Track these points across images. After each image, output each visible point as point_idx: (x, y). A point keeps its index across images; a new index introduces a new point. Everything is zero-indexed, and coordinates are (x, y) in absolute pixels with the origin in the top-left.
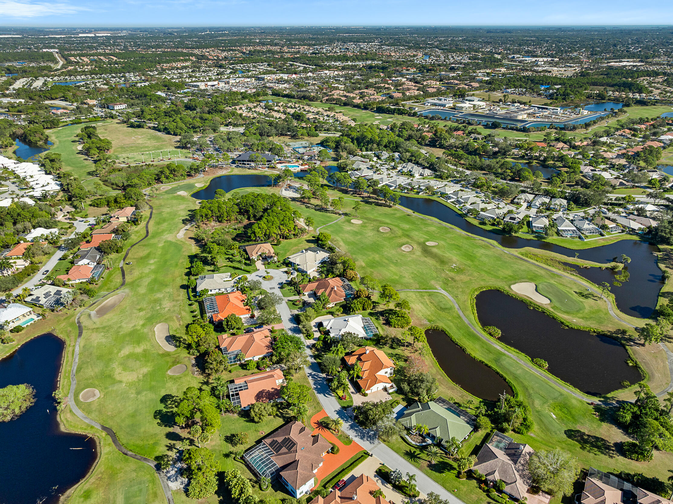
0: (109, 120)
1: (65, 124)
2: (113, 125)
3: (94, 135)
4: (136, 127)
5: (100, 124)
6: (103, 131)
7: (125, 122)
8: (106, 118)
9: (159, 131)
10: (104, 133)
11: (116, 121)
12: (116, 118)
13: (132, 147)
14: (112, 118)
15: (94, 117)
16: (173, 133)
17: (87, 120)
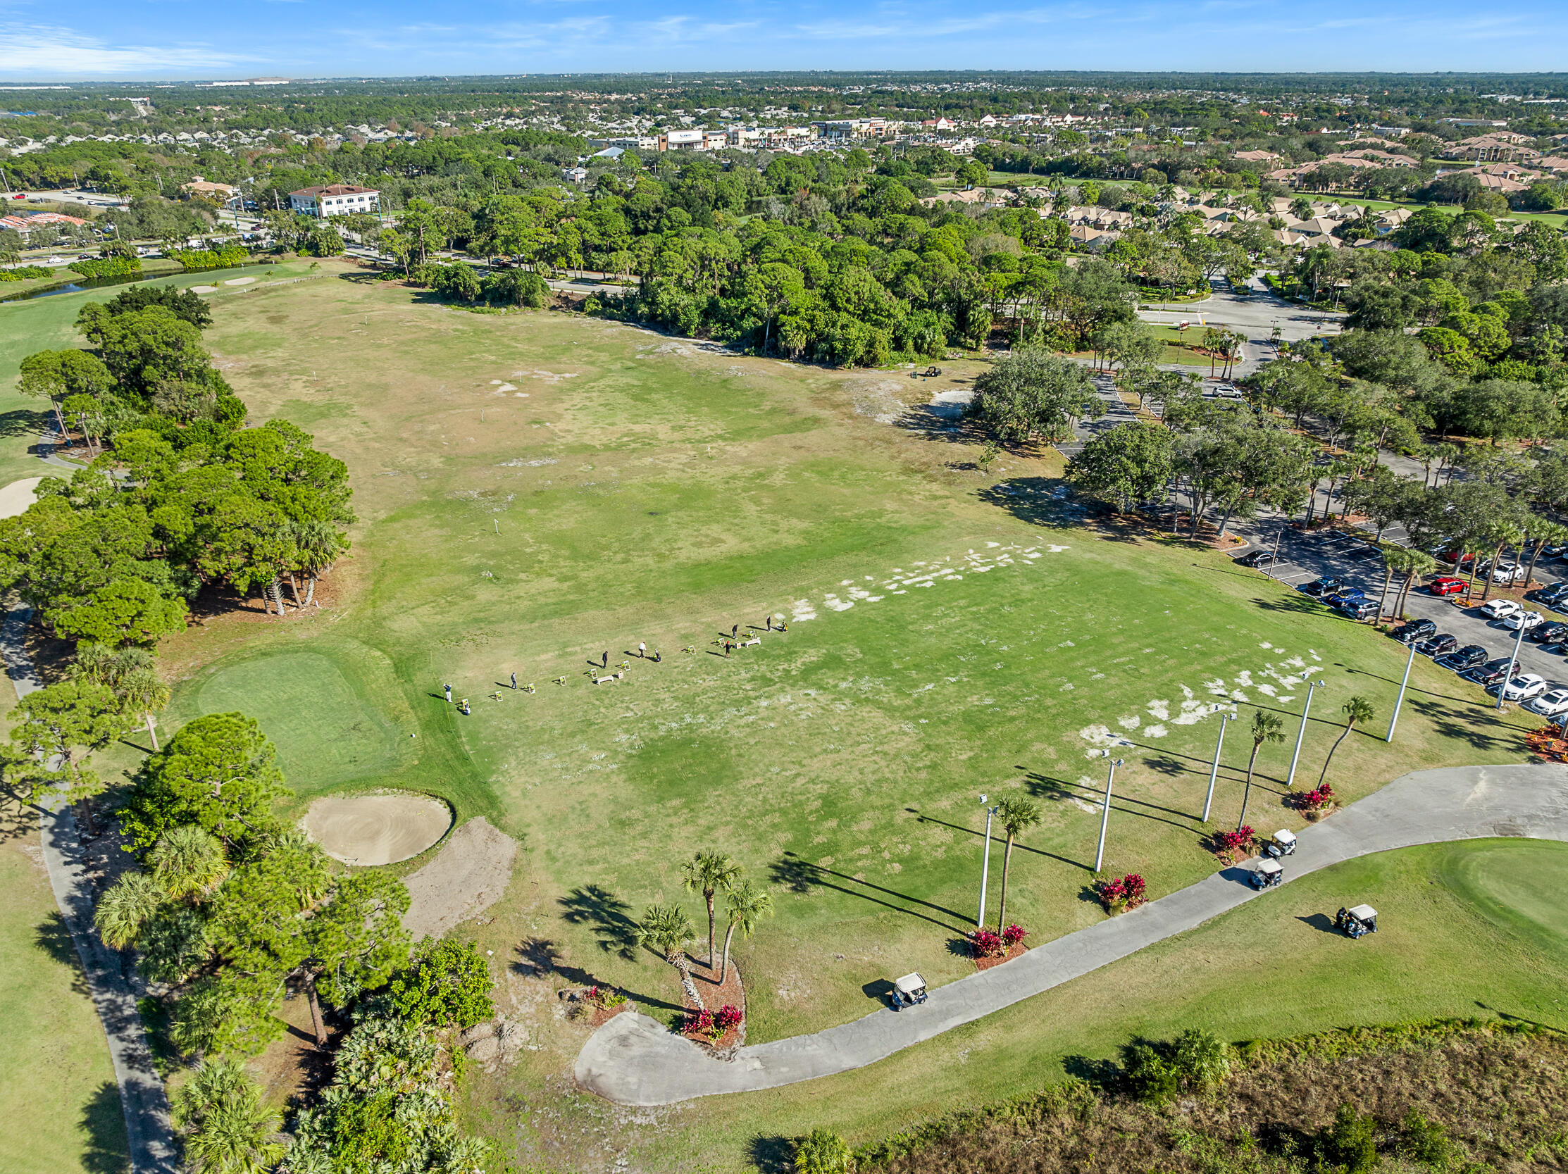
0: (297, 263)
1: (38, 283)
2: (322, 290)
3: (174, 366)
4: (481, 299)
5: (239, 282)
6: (255, 324)
7: (398, 271)
8: (279, 251)
9: (668, 324)
10: (261, 343)
11: (335, 265)
12: (334, 250)
13: (542, 498)
14: (313, 248)
15: (214, 246)
16: (800, 343)
17: (170, 264)
